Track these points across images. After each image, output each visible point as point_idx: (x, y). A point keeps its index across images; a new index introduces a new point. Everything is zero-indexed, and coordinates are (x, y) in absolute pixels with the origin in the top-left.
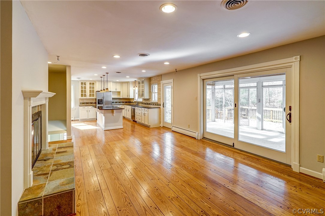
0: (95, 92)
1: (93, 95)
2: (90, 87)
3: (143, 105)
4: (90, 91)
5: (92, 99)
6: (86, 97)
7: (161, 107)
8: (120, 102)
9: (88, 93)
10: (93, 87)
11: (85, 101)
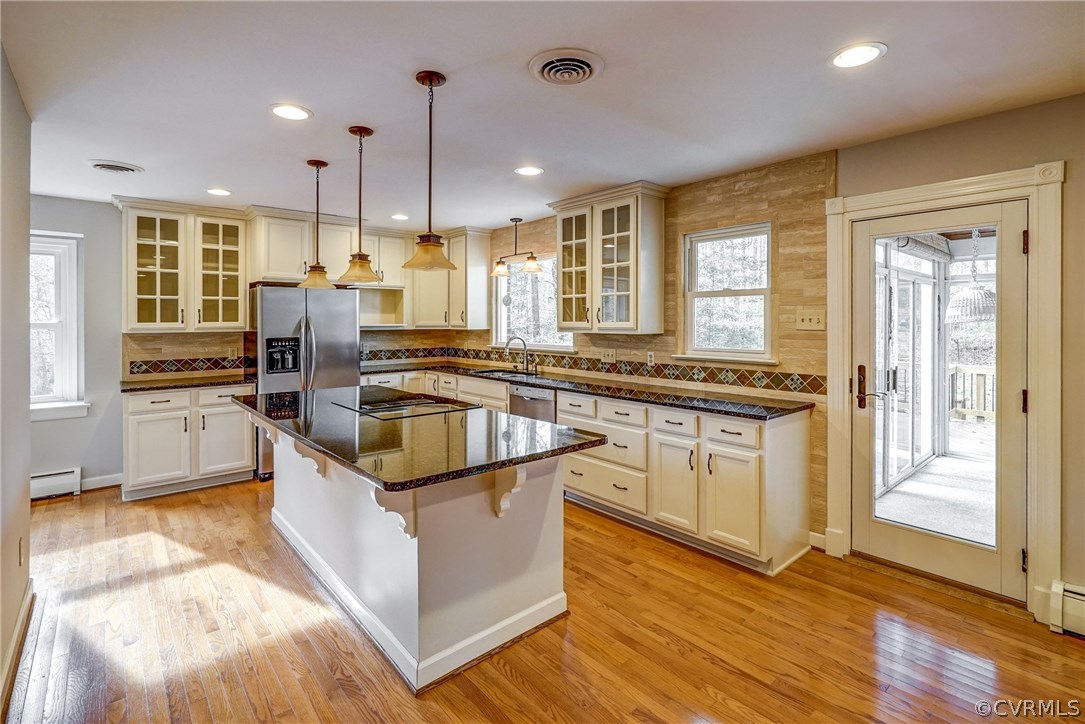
0: (243, 288)
1: (231, 310)
2: (209, 256)
3: (576, 372)
4: (209, 283)
5: (224, 337)
6: (178, 325)
7: (836, 399)
8: (394, 354)
9: (190, 296)
10: (232, 258)
11: (169, 352)
